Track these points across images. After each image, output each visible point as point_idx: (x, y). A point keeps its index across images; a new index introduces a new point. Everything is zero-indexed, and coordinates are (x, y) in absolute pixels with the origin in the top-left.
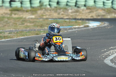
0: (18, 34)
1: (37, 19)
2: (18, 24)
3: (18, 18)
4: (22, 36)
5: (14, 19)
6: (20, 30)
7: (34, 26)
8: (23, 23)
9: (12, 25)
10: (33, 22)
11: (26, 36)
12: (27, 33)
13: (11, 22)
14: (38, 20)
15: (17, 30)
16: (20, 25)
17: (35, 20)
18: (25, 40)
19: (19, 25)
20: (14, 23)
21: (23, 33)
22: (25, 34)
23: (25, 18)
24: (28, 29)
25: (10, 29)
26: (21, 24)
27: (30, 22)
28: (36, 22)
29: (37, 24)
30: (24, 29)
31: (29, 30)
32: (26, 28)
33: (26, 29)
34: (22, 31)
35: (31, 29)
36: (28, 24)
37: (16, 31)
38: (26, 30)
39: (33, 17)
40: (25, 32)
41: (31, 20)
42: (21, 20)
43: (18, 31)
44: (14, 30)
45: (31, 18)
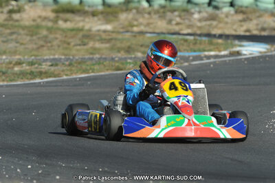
0: (73, 69)
1: (119, 33)
2: (72, 44)
3: (72, 30)
4: (82, 73)
5: (63, 30)
6: (77, 58)
7: (112, 49)
8: (86, 41)
9: (59, 46)
10: (109, 41)
11: (93, 72)
12: (93, 65)
13: (56, 38)
14: (120, 37)
15: (71, 57)
16: (78, 47)
17: (114, 35)
18: (89, 83)
19: (75, 45)
20: (65, 42)
21: (84, 67)
22: (89, 68)
23: (90, 30)
24: (97, 56)
25: (54, 55)
26: (80, 45)
27: (102, 41)
28: (116, 39)
29: (119, 45)
30: (87, 57)
31: (99, 59)
32: (92, 54)
33: (91, 56)
34: (83, 61)
35: (103, 56)
36: (98, 45)
37: (67, 60)
38: (92, 59)
39: (109, 27)
40: (89, 63)
41: (104, 36)
42: (81, 34)
43: (72, 60)
44: (63, 57)
45: (105, 31)
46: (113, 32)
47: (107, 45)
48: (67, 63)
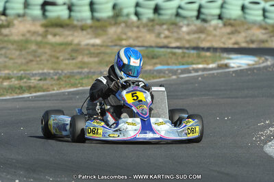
0: (62, 83)
1: (107, 46)
2: (61, 58)
3: (61, 44)
4: (70, 87)
5: (52, 45)
6: (66, 72)
7: (100, 63)
8: (74, 55)
9: (48, 61)
10: (97, 55)
11: (81, 86)
12: (82, 79)
13: (45, 53)
14: (108, 51)
15: (60, 72)
16: (67, 62)
17: (103, 49)
18: (77, 97)
19: (64, 59)
20: (53, 57)
21: (73, 81)
22: (77, 82)
23: (78, 44)
24: (86, 70)
25: (43, 69)
26: (68, 59)
27: (91, 55)
28: (105, 53)
29: (107, 59)
30: (76, 71)
31: (88, 73)
32: (81, 68)
33: (80, 70)
34: (71, 75)
35: (92, 70)
36: (86, 59)
37: (56, 74)
38: (80, 73)
39: (98, 41)
40: (78, 77)
41: (92, 50)
42: (70, 48)
43: (60, 74)
44: (52, 71)
45: (93, 45)
46: (102, 46)
47: (96, 59)
48: (56, 77)
